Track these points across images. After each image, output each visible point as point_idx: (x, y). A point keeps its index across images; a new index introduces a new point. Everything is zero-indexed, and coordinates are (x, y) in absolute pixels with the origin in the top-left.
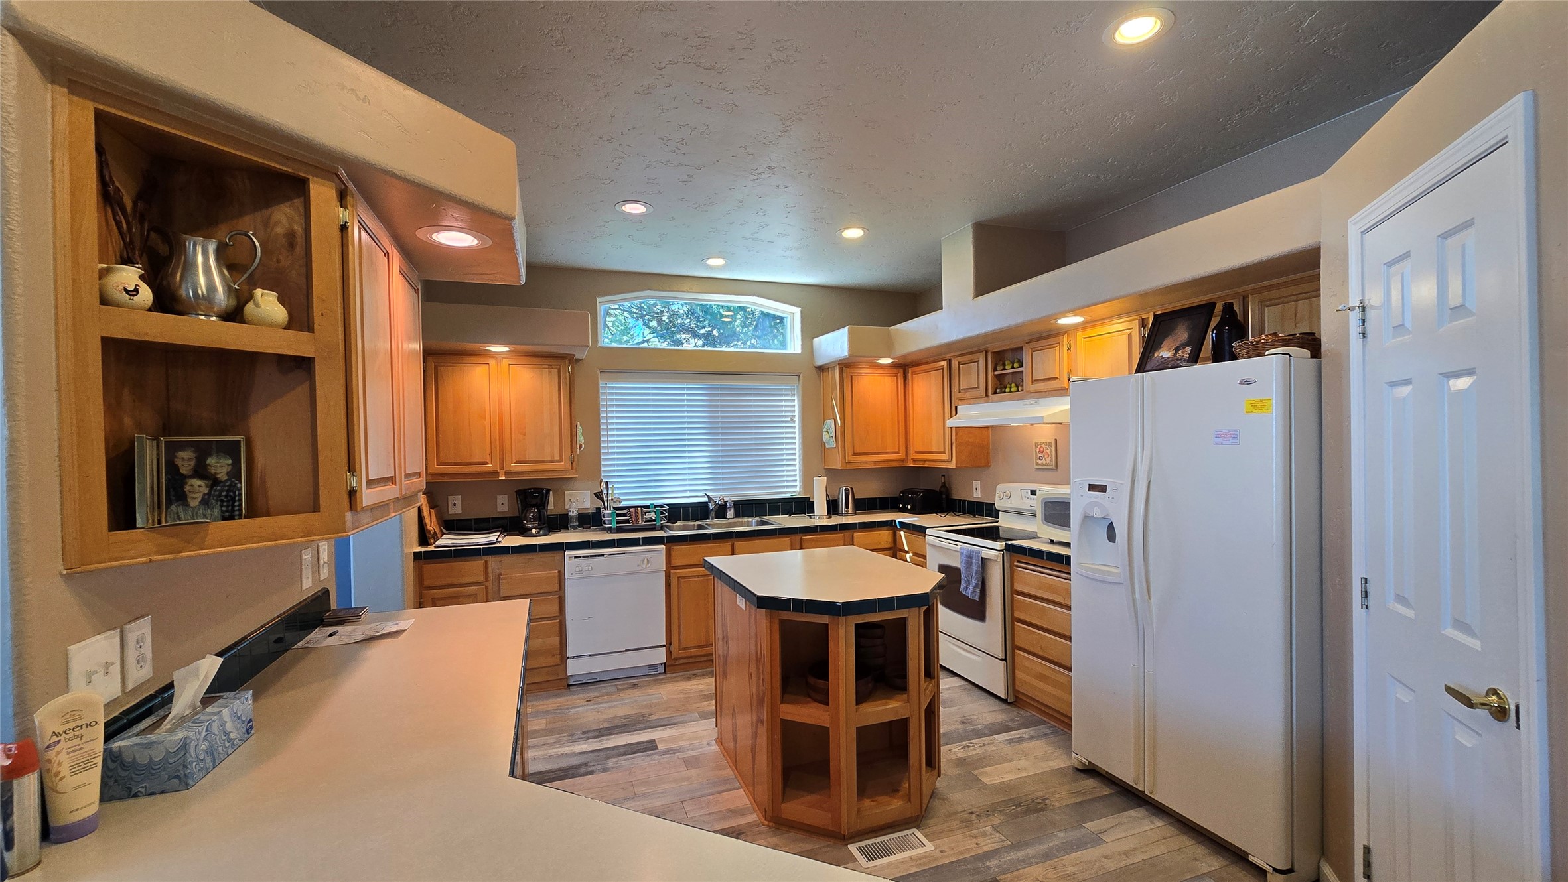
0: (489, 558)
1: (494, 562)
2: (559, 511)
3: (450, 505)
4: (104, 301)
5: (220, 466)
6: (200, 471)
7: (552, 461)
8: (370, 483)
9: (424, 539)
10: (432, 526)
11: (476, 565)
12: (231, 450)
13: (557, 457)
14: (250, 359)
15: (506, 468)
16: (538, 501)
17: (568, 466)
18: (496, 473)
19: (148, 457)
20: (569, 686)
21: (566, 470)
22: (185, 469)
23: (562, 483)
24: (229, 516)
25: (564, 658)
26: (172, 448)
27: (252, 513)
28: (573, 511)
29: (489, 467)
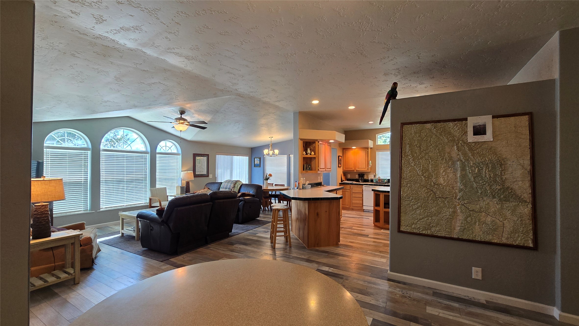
0: (351, 185)
1: (352, 186)
2: (367, 179)
3: (348, 176)
4: (303, 155)
5: (309, 166)
6: (308, 167)
7: (364, 168)
8: (321, 169)
9: (342, 181)
10: (343, 179)
11: (349, 186)
12: (310, 165)
13: (365, 168)
14: (311, 158)
15: (356, 169)
16: (362, 176)
17: (367, 169)
18: (354, 170)
19: (305, 165)
20: (364, 211)
21: (367, 170)
22: (307, 167)
23: (368, 173)
24: (310, 170)
25: (363, 206)
26: (307, 165)
27: (311, 170)
28: (370, 179)
29: (353, 169)
